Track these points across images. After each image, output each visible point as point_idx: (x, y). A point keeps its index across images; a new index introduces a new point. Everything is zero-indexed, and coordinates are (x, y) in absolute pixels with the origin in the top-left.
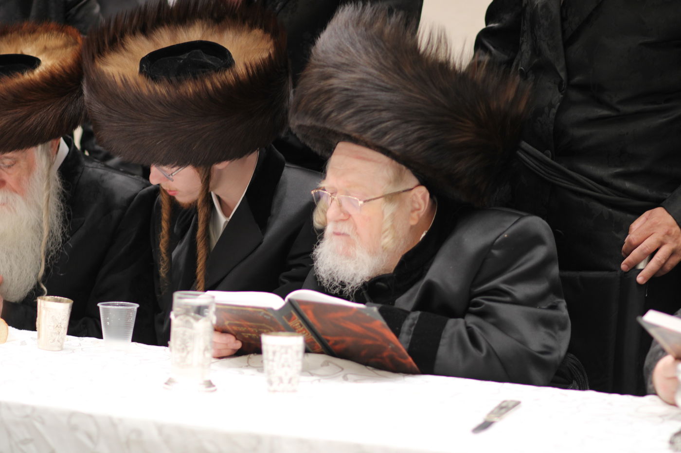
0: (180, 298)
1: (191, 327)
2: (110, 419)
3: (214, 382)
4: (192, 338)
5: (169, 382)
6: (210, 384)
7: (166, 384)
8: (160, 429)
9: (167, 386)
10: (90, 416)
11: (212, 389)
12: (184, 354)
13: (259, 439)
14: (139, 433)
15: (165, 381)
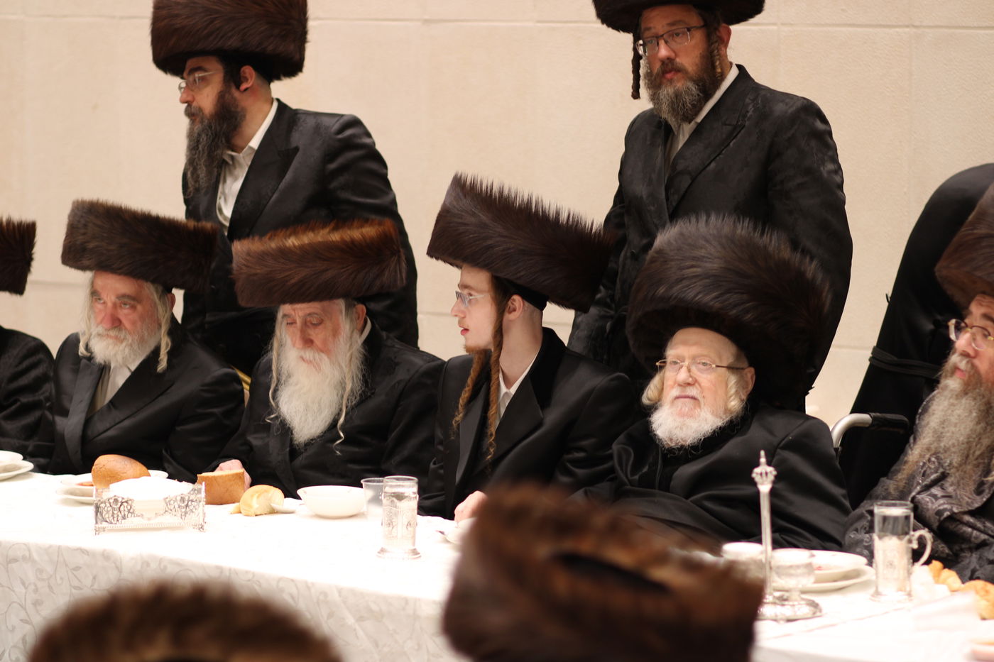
0: (387, 482)
1: (396, 507)
2: (306, 582)
3: (419, 551)
4: (396, 514)
5: (382, 551)
6: (415, 552)
7: (379, 553)
8: (340, 591)
9: (379, 555)
10: (292, 580)
11: (418, 556)
12: (391, 528)
13: (406, 601)
14: (325, 594)
15: (379, 550)
